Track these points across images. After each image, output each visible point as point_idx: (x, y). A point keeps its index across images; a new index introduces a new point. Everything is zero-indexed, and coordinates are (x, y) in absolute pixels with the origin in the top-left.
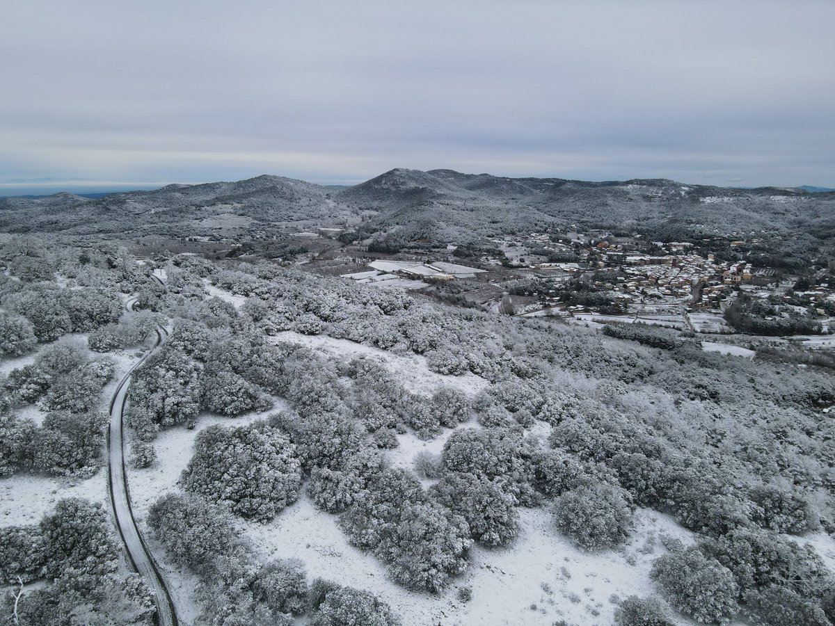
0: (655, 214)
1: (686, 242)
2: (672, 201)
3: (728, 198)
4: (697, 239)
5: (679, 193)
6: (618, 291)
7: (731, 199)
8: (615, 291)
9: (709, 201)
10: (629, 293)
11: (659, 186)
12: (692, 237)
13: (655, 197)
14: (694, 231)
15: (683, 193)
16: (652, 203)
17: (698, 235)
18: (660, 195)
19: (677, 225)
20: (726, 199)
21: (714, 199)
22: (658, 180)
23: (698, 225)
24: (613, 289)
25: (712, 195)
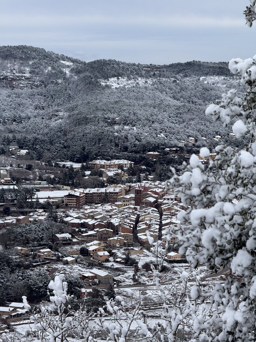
0: (30, 111)
1: (118, 158)
2: (51, 87)
3: (144, 80)
4: (136, 152)
5: (62, 72)
6: (72, 262)
7: (150, 81)
8: (67, 263)
9: (115, 85)
10: (101, 266)
11: (21, 58)
12: (126, 149)
13: (19, 79)
14: (126, 138)
15: (67, 71)
16: (16, 90)
17: (135, 146)
18: (27, 75)
19: (90, 129)
20: (141, 81)
21: (123, 82)
22: (18, 47)
23: (126, 127)
24: (59, 260)
25: (118, 75)
